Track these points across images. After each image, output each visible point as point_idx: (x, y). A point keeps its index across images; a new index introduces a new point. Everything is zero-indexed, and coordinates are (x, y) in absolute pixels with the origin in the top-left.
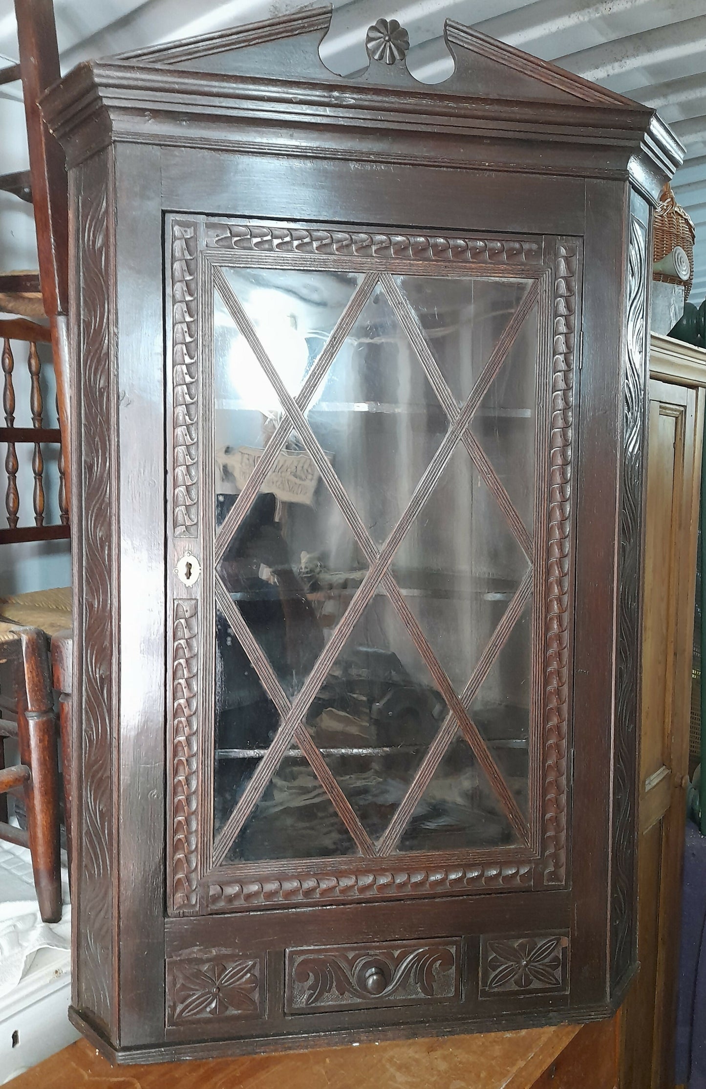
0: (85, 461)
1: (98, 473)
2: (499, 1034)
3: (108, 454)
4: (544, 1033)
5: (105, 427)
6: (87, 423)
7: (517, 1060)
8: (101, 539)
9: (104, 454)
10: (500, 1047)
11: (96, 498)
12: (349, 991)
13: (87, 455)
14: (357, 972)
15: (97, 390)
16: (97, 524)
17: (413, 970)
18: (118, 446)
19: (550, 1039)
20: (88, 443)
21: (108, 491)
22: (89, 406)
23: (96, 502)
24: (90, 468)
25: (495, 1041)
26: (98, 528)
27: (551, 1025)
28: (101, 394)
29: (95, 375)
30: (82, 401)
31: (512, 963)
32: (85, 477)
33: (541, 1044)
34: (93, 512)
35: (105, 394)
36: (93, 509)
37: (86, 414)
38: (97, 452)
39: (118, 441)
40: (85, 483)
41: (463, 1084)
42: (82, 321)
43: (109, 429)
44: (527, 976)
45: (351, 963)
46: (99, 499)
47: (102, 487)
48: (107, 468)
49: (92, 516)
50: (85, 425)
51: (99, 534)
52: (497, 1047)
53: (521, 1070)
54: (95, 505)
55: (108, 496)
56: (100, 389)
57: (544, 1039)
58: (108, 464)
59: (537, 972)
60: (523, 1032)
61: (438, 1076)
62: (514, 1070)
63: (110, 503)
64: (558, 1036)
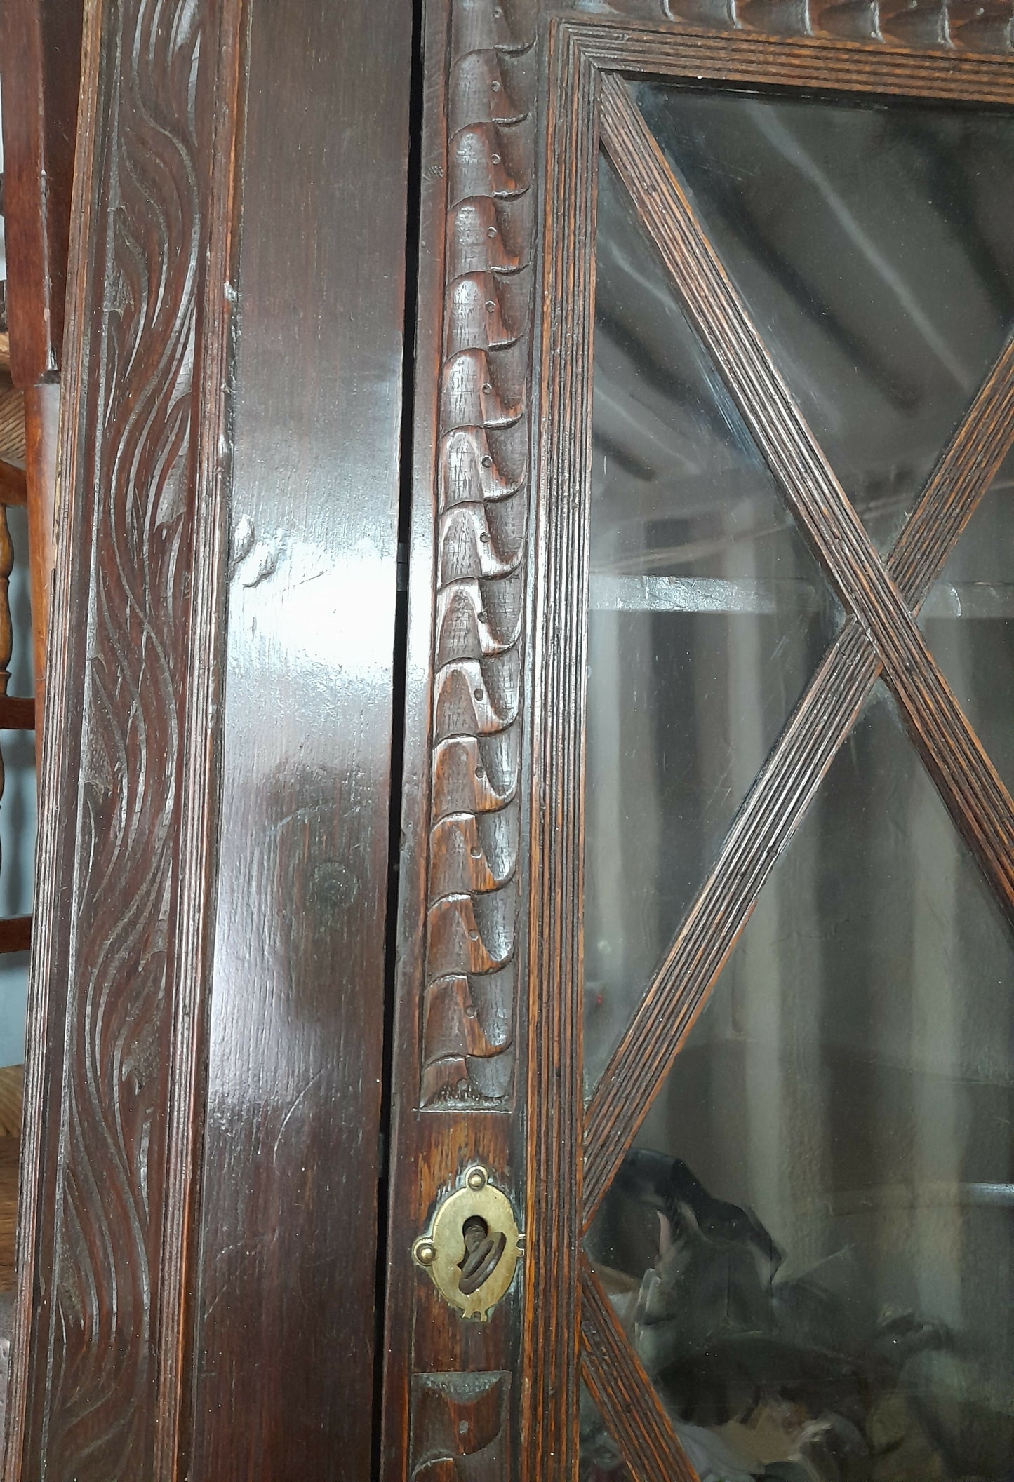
0: (88, 786)
1: (132, 836)
3: (172, 766)
5: (167, 663)
6: (101, 657)
8: (126, 1086)
9: (157, 765)
11: (120, 924)
13: (95, 767)
15: (146, 536)
16: (114, 1024)
18: (218, 734)
20: (102, 725)
21: (167, 896)
22: (112, 596)
23: (120, 940)
24: (103, 812)
26: (120, 1042)
28: (160, 548)
29: (142, 486)
30: (92, 584)
32: (86, 845)
34: (103, 975)
35: (176, 546)
36: (106, 964)
37: (101, 624)
38: (133, 754)
39: (219, 717)
40: (84, 864)
42: (106, 320)
43: (182, 674)
46: (127, 930)
47: (144, 887)
48: (166, 818)
49: (98, 989)
50: (95, 661)
51: (121, 1070)
54: (112, 950)
55: (163, 914)
56: (155, 534)
58: (170, 802)
63: (171, 957)
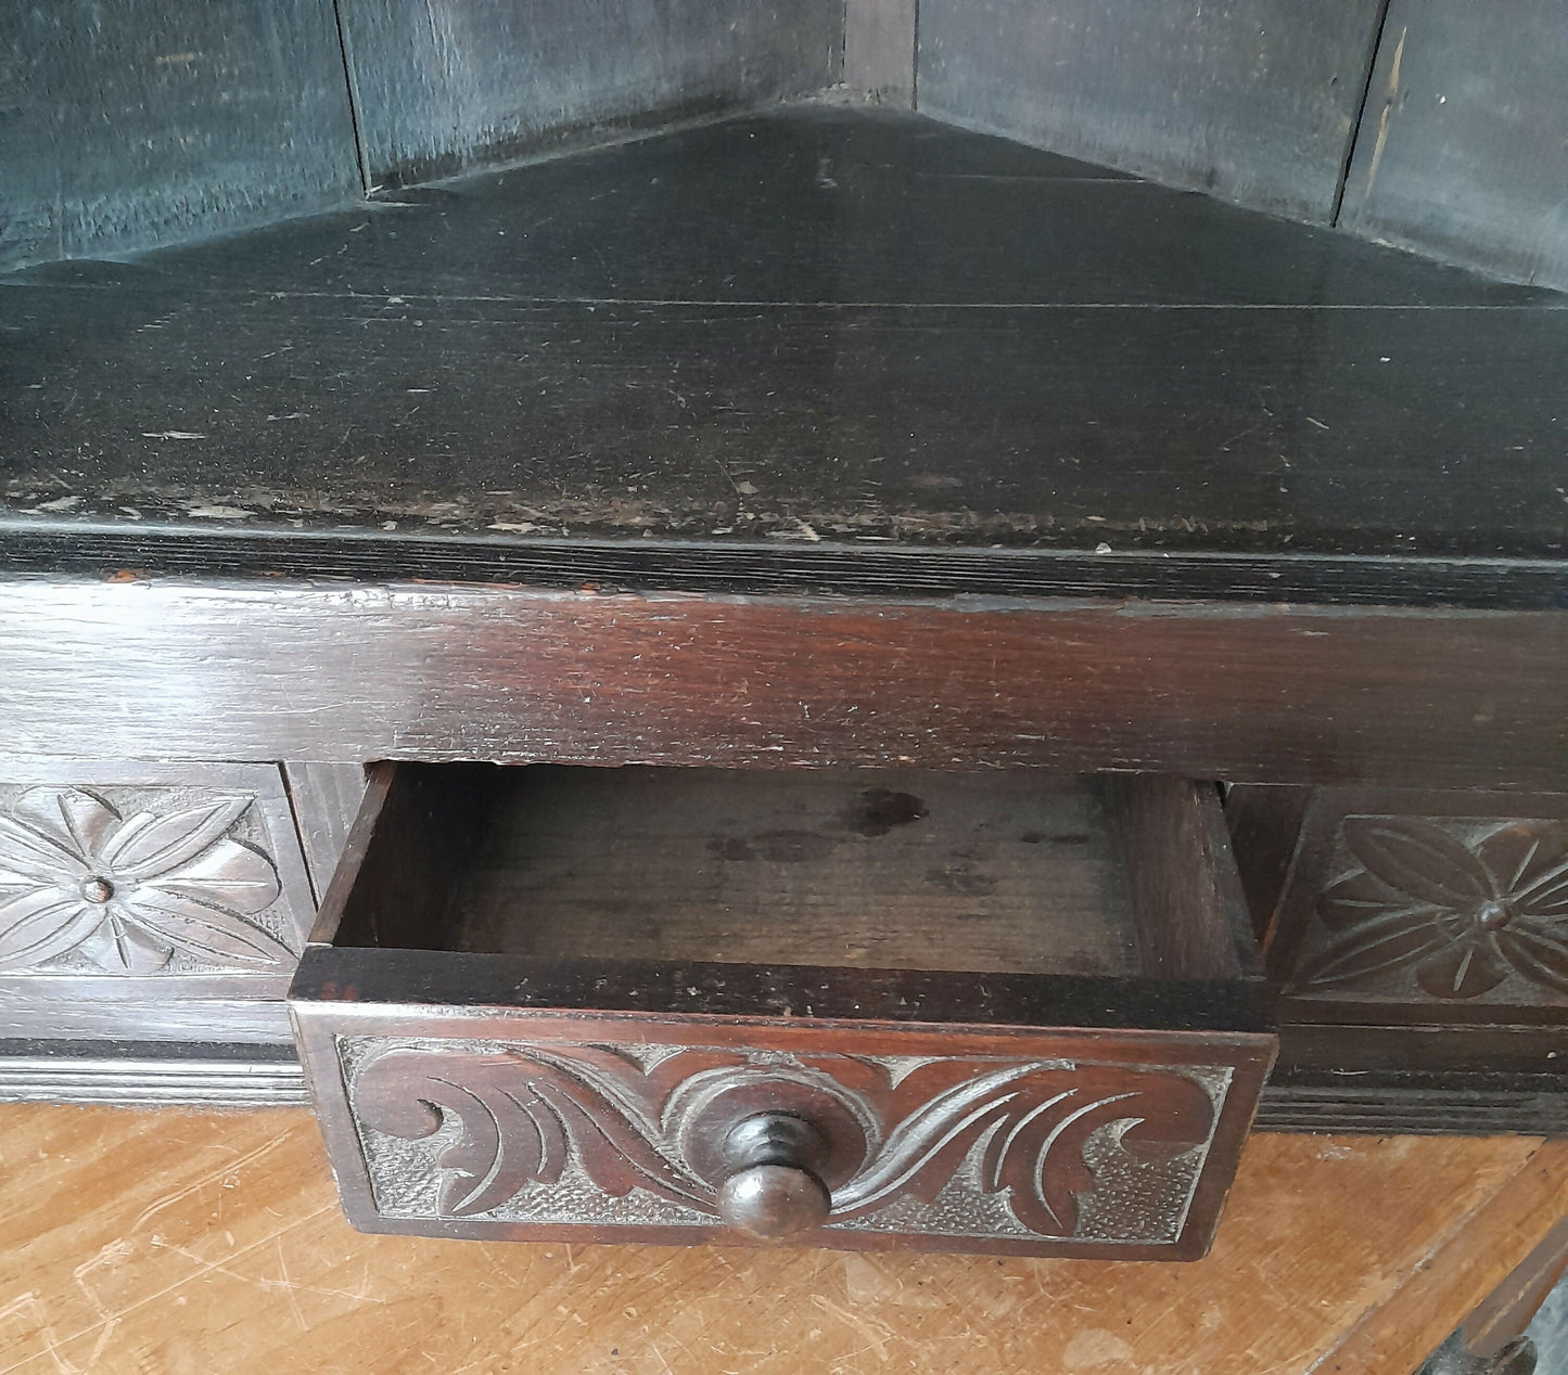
2: (1299, 1142)
4: (1488, 1159)
7: (1363, 1270)
10: (1298, 1201)
12: (650, 1184)
14: (685, 1121)
17: (984, 1141)
19: (1510, 1185)
25: (1274, 1171)
27: (1524, 1130)
31: (1431, 907)
33: (1472, 1204)
41: (1121, 1350)
44: (1482, 956)
45: (657, 1093)
52: (1283, 1199)
53: (1378, 1313)
57: (1489, 1181)
59: (1537, 950)
60: (1403, 1147)
61: (1021, 1296)
62: (1348, 1313)
64: (1544, 1175)
